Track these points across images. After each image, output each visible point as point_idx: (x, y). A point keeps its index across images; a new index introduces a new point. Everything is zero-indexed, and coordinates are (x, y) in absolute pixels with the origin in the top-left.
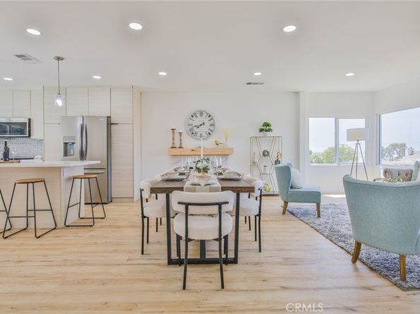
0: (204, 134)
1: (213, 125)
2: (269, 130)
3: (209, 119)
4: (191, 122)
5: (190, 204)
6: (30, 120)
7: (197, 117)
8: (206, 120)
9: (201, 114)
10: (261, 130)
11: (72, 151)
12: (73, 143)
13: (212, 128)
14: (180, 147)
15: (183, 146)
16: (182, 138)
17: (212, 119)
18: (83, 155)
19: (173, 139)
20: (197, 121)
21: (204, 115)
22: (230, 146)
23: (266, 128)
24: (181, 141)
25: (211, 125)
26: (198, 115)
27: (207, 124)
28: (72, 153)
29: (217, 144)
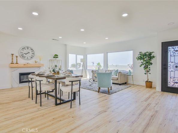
0: (29, 58)
1: (34, 54)
2: (58, 57)
3: (32, 51)
4: (22, 51)
5: (73, 81)
7: (25, 49)
8: (30, 51)
9: (28, 48)
10: (54, 57)
13: (33, 55)
14: (17, 63)
15: (18, 63)
16: (18, 59)
17: (33, 51)
19: (12, 59)
20: (25, 51)
21: (29, 49)
22: (42, 63)
23: (56, 56)
24: (17, 60)
25: (32, 54)
26: (26, 49)
27: (31, 53)
29: (36, 62)
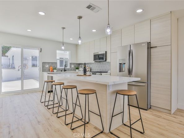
6: (106, 52)
11: (124, 68)
12: (124, 63)
18: (130, 72)
28: (124, 70)
